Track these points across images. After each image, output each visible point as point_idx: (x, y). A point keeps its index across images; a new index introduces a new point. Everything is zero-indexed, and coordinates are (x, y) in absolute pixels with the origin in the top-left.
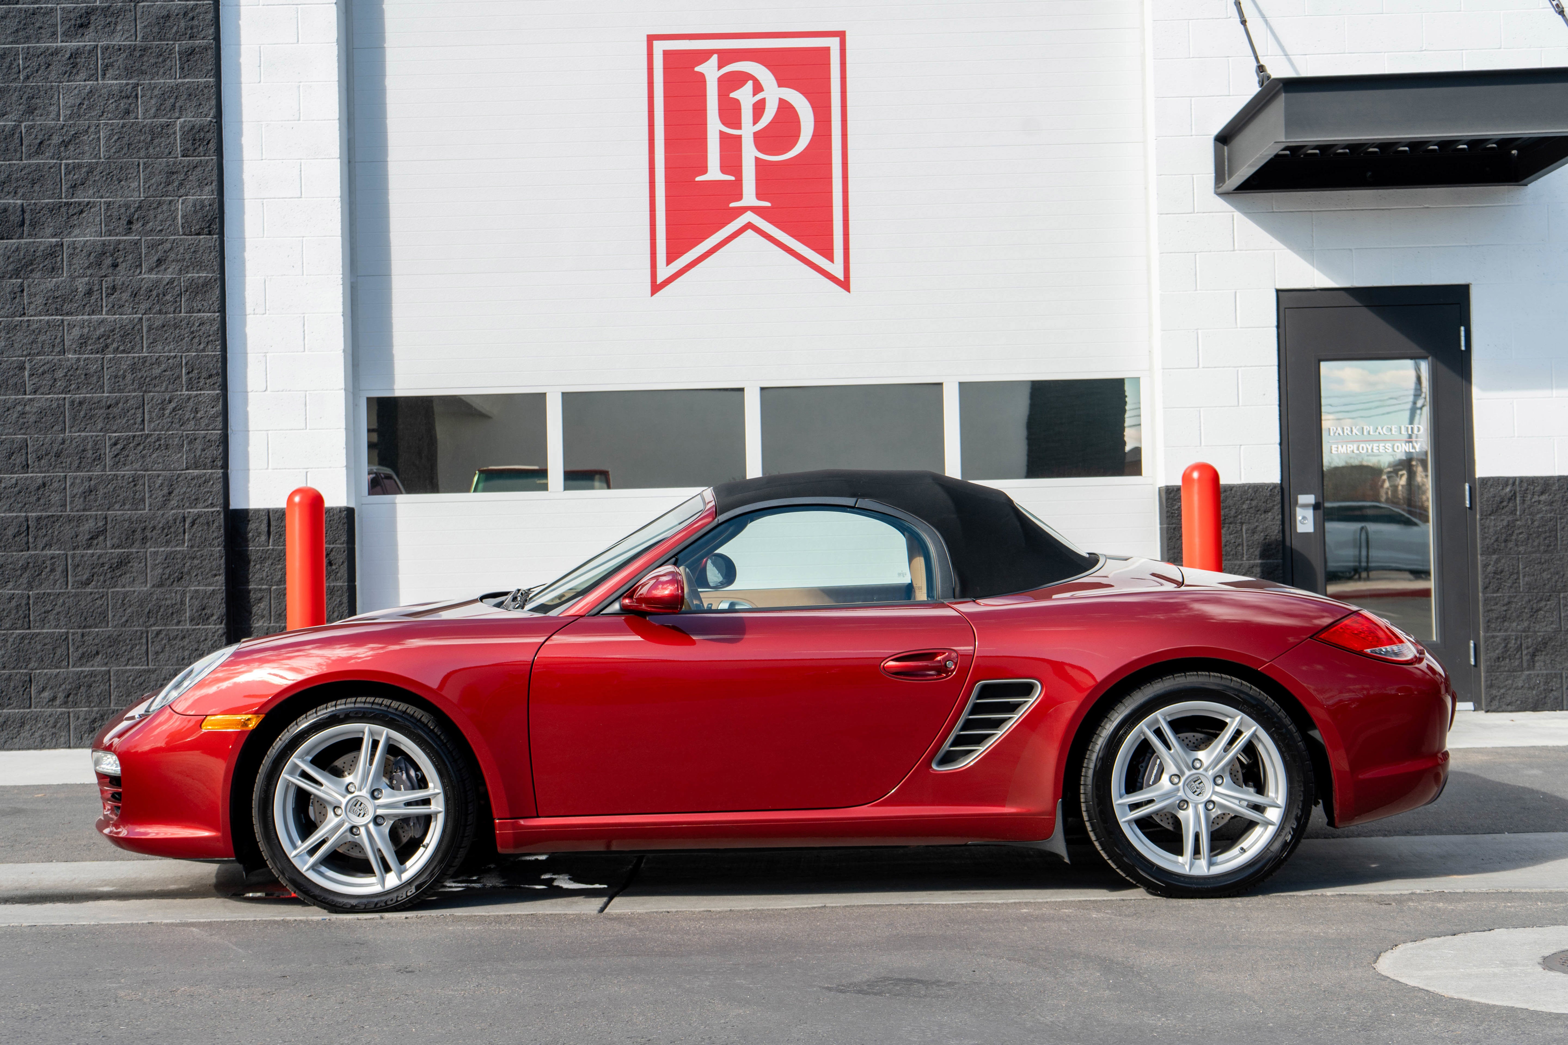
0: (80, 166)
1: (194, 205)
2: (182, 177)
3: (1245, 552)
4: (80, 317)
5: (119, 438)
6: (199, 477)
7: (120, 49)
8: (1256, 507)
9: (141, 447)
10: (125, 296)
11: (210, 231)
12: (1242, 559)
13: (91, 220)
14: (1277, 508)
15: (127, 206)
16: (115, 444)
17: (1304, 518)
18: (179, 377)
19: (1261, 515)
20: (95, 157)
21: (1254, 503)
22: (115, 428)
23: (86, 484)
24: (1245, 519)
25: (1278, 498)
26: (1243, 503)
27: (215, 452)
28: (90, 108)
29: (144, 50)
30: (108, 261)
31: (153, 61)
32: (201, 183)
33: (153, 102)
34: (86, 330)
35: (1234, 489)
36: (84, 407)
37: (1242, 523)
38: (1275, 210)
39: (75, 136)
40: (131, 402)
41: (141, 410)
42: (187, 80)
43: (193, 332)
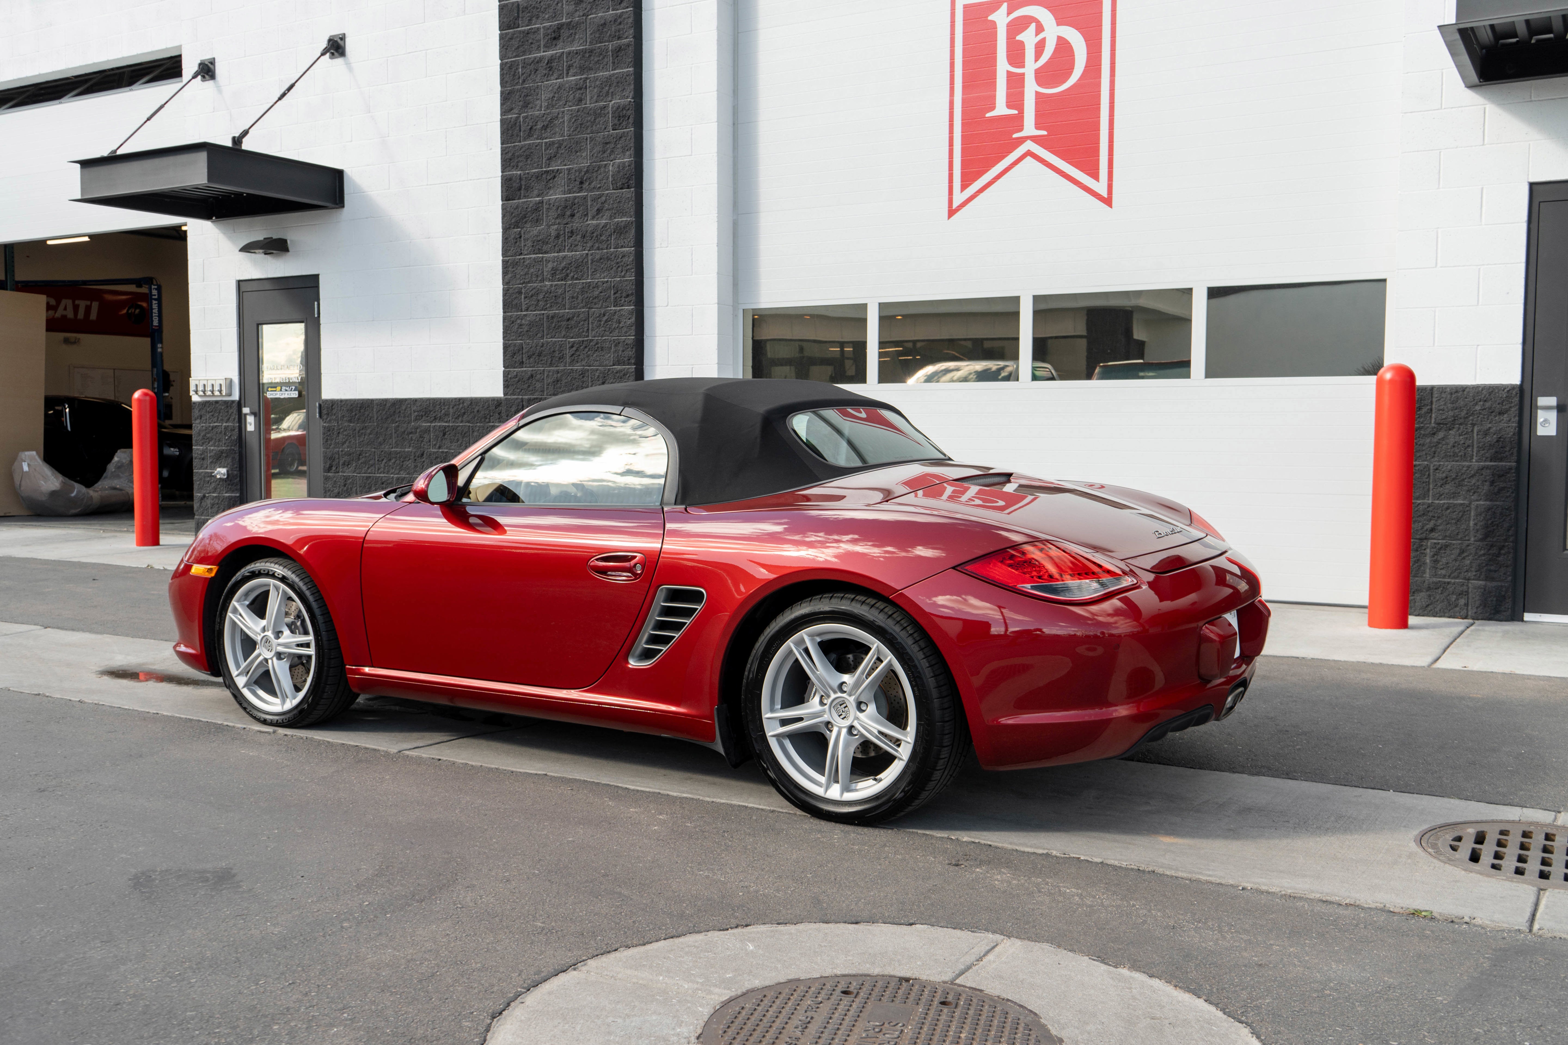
0: (553, 143)
1: (619, 167)
2: (612, 145)
3: (1475, 454)
4: (553, 255)
5: (574, 343)
6: (620, 371)
7: (577, 53)
8: (1490, 408)
9: (587, 349)
10: (579, 238)
11: (628, 186)
12: (1471, 461)
13: (559, 183)
14: (1514, 410)
15: (580, 171)
16: (572, 347)
17: (1546, 421)
18: (609, 297)
19: (1495, 416)
20: (561, 136)
21: (1488, 404)
22: (572, 335)
23: (555, 376)
24: (1477, 421)
25: (1516, 400)
26: (1476, 404)
27: (630, 353)
28: (559, 99)
29: (591, 51)
30: (568, 213)
31: (596, 59)
32: (624, 150)
33: (596, 90)
34: (555, 264)
35: (1467, 390)
36: (555, 320)
37: (1473, 425)
38: (1533, 99)
39: (551, 121)
40: (581, 316)
41: (587, 322)
42: (616, 72)
43: (618, 263)
